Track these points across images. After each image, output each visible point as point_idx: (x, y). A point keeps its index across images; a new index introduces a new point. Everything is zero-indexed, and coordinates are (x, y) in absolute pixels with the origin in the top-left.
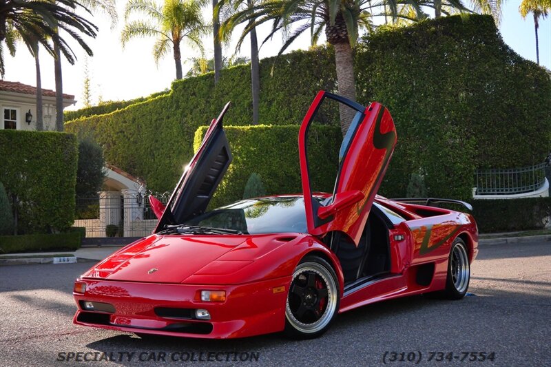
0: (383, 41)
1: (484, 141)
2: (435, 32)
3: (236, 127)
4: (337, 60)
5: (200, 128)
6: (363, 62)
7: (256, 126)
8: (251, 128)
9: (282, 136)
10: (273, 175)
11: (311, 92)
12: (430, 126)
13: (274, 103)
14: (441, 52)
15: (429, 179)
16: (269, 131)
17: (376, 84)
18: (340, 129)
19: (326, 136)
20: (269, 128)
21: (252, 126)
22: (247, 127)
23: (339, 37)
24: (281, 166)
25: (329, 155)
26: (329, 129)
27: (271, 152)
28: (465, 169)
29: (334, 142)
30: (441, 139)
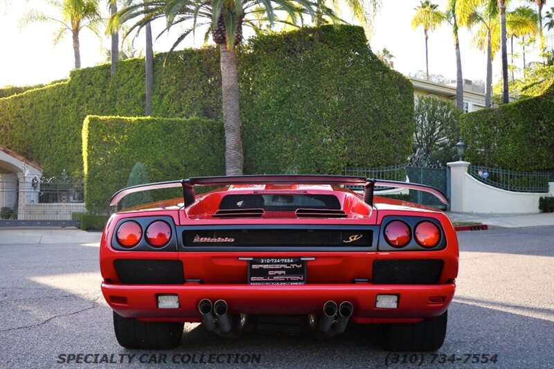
0: (265, 44)
1: (352, 141)
2: (311, 39)
3: (123, 117)
4: (222, 59)
5: (88, 117)
6: (246, 63)
7: (143, 118)
8: (138, 119)
9: (168, 129)
10: (159, 165)
11: (200, 88)
12: (304, 126)
13: (166, 97)
16: (155, 123)
18: (223, 124)
19: (211, 130)
20: (156, 120)
21: (140, 118)
22: (133, 119)
23: (224, 38)
24: (166, 157)
26: (213, 124)
27: (157, 143)
28: (334, 166)
29: (217, 135)
30: (314, 138)
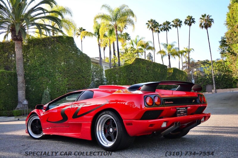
0: (34, 42)
1: (70, 80)
2: (53, 41)
4: (15, 47)
11: (3, 58)
14: (56, 48)
15: (51, 92)
17: (31, 57)
18: (16, 73)
19: (10, 75)
23: (17, 38)
25: (11, 83)
26: (11, 73)
28: (64, 89)
29: (13, 78)
30: (55, 78)
